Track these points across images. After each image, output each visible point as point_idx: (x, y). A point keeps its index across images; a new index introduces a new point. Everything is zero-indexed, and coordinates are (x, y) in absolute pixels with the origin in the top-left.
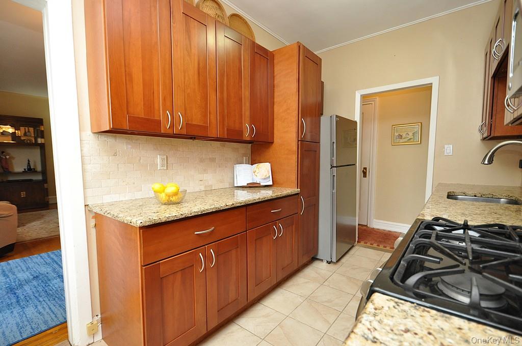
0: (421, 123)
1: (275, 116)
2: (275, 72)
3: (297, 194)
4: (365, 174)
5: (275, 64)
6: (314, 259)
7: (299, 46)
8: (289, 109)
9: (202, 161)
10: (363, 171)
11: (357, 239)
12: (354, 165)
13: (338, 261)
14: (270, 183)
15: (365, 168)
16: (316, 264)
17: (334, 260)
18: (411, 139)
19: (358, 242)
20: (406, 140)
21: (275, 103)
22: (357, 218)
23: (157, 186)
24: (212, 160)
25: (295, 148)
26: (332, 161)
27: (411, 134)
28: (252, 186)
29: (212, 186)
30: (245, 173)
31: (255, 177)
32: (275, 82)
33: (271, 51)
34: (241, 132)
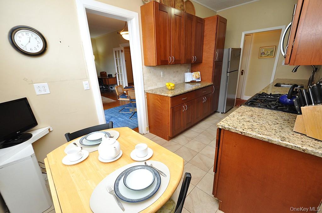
0: (276, 46)
1: (204, 51)
2: (205, 28)
3: (212, 85)
4: (242, 73)
5: (205, 25)
6: (216, 112)
7: (218, 17)
8: (210, 47)
9: (174, 72)
10: (242, 72)
11: (235, 104)
12: (237, 70)
13: (226, 113)
14: (200, 80)
15: (243, 70)
16: (217, 114)
17: (224, 112)
18: (269, 55)
19: (235, 106)
20: (266, 55)
21: (204, 44)
22: (236, 95)
23: (167, 84)
24: (177, 72)
25: (212, 65)
26: (227, 70)
27: (269, 52)
28: (193, 82)
29: (177, 82)
30: (189, 77)
31: (193, 78)
32: (205, 34)
33: (203, 18)
34: (191, 60)
